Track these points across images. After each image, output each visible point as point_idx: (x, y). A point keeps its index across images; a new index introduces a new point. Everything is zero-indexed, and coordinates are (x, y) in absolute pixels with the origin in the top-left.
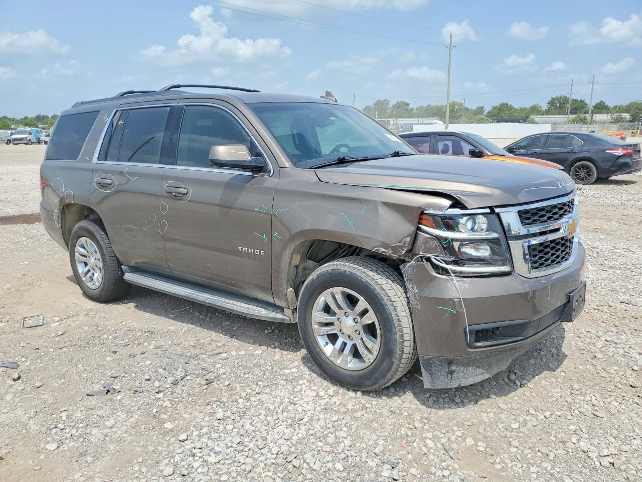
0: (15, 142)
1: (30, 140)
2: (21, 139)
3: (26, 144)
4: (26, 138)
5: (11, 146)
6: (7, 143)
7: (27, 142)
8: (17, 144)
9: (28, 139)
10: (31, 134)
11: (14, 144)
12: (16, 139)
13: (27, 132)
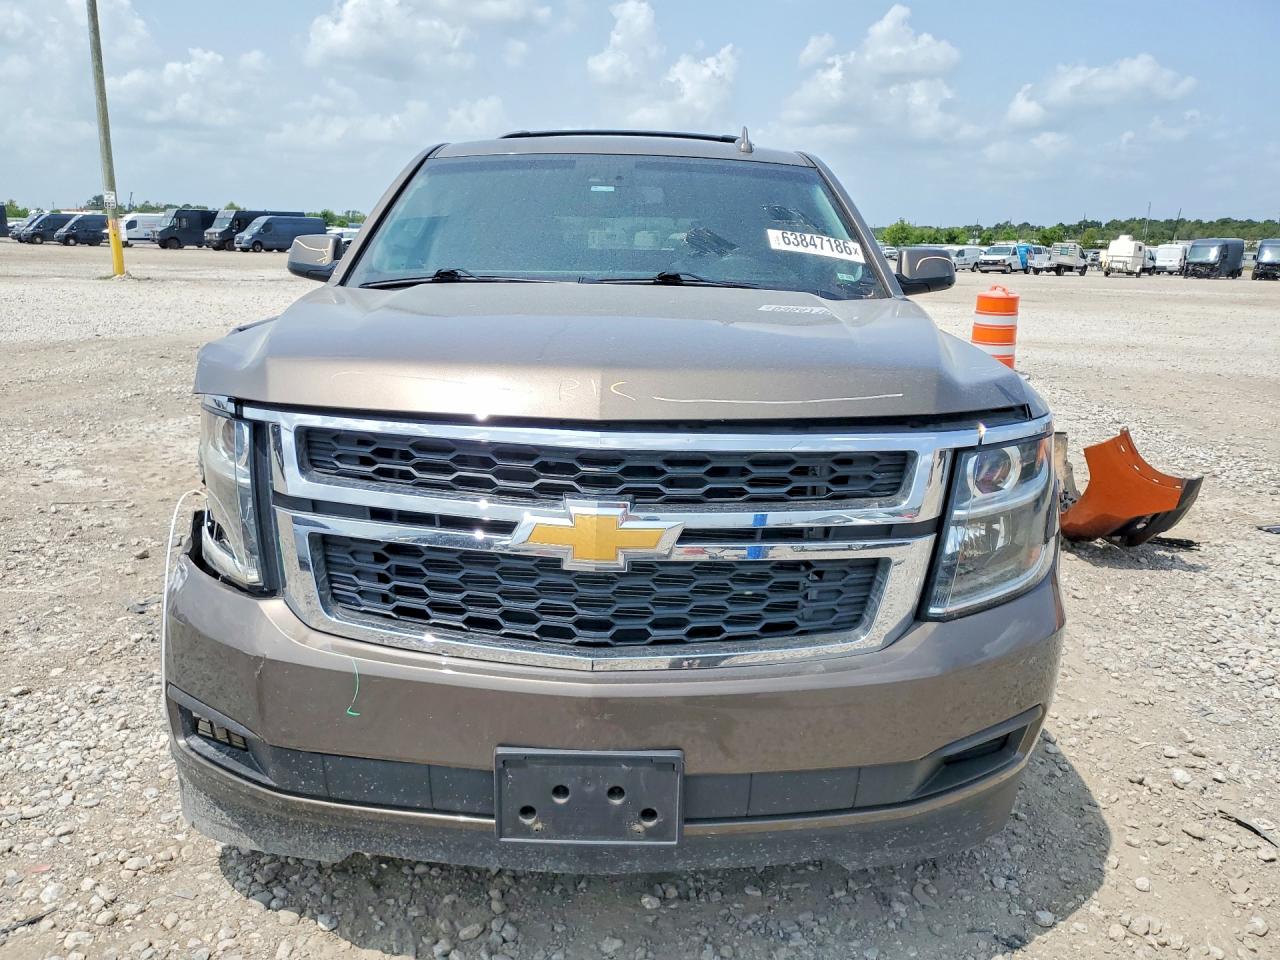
0: (985, 268)
1: (1010, 265)
2: (995, 263)
3: (1004, 272)
4: (1004, 261)
5: (978, 275)
6: (973, 270)
7: (1003, 268)
8: (986, 272)
9: (1007, 263)
10: (1015, 253)
11: (983, 272)
12: (986, 263)
13: (1008, 249)
